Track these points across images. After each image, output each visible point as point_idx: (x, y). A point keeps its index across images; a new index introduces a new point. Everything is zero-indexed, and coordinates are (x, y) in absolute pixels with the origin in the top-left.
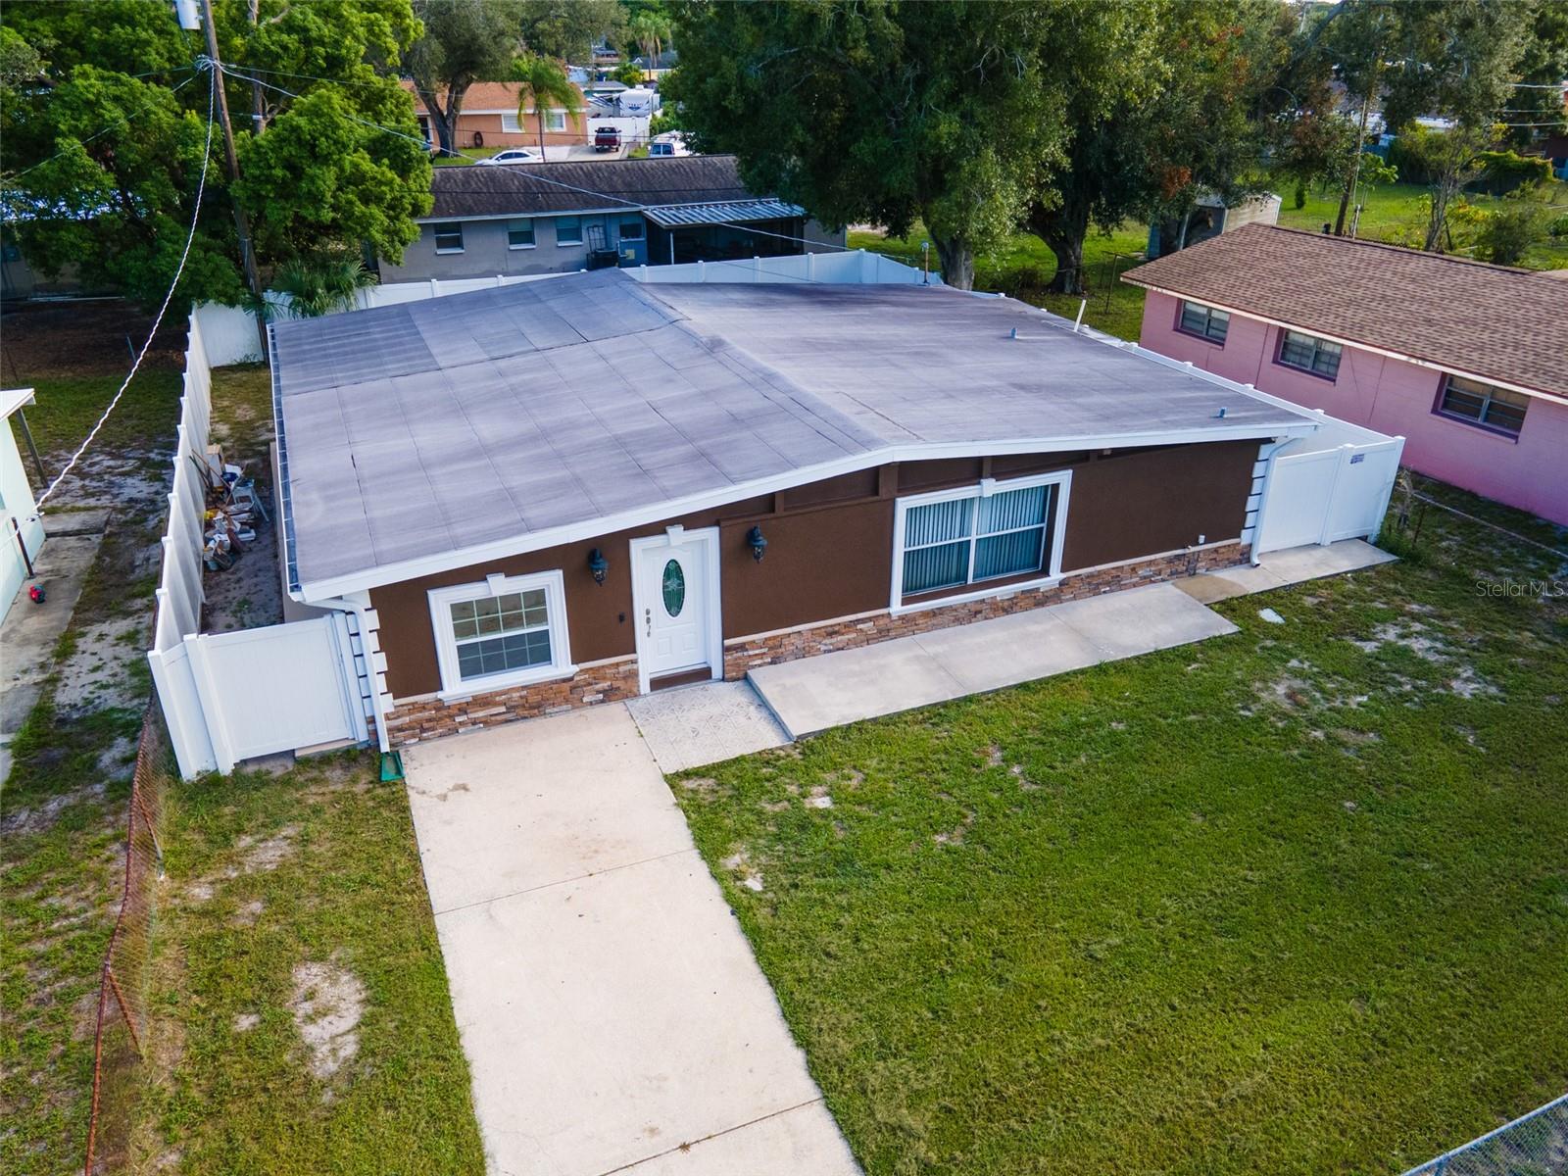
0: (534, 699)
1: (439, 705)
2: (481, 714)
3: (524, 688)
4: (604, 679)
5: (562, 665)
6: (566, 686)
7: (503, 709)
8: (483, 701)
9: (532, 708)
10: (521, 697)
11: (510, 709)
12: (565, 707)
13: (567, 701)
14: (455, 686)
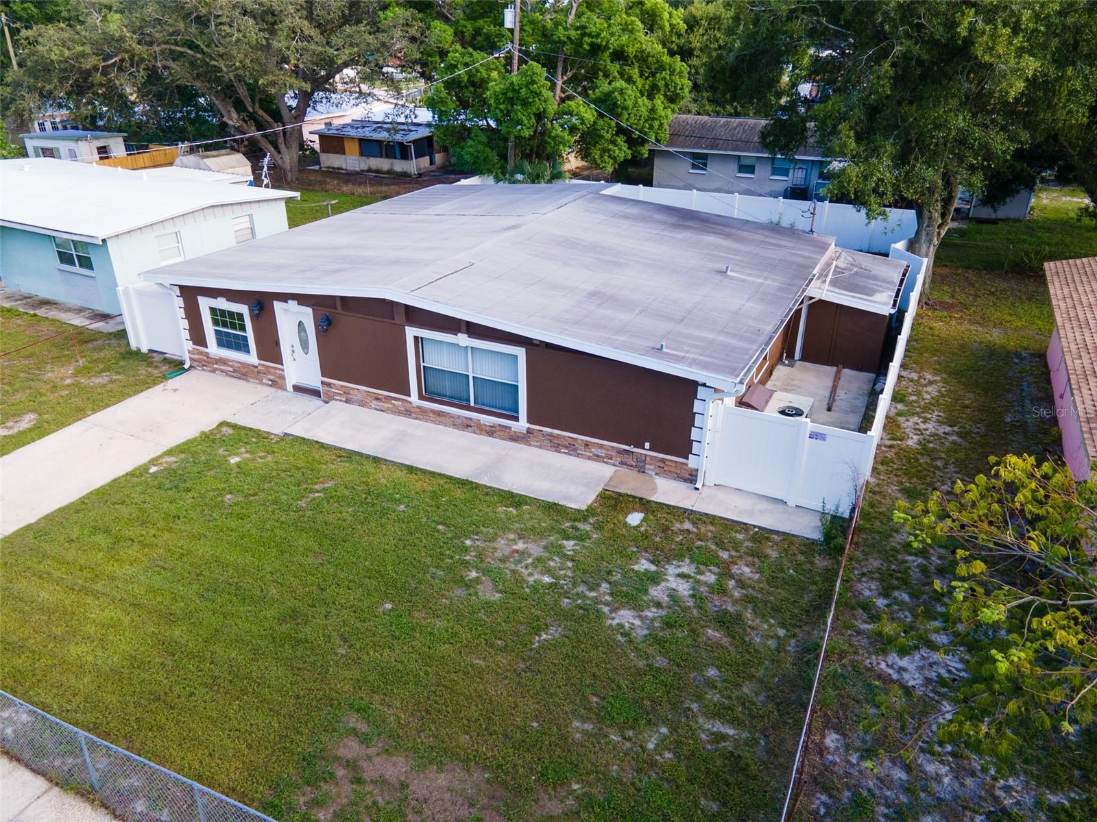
0: (244, 370)
1: (207, 355)
2: (223, 368)
3: (240, 363)
4: (271, 374)
5: (253, 358)
6: (256, 370)
7: (232, 370)
8: (223, 361)
9: (242, 374)
10: (239, 367)
11: (235, 371)
12: (255, 381)
13: (256, 378)
14: (213, 349)
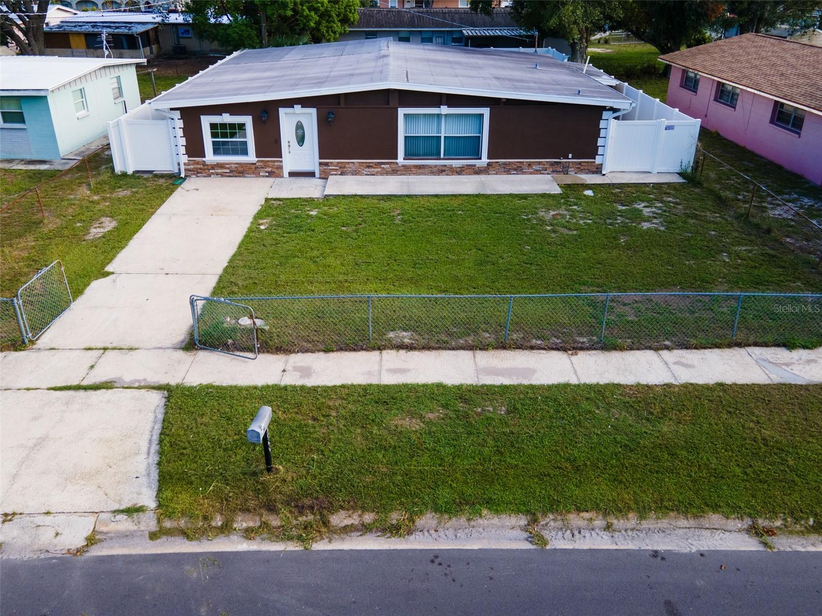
0: (241, 169)
1: (204, 163)
2: (219, 171)
3: (237, 163)
4: (268, 166)
5: (251, 157)
6: (253, 166)
7: (228, 171)
8: (221, 166)
9: (239, 173)
10: (236, 167)
12: (252, 176)
13: (254, 173)
14: (210, 157)
